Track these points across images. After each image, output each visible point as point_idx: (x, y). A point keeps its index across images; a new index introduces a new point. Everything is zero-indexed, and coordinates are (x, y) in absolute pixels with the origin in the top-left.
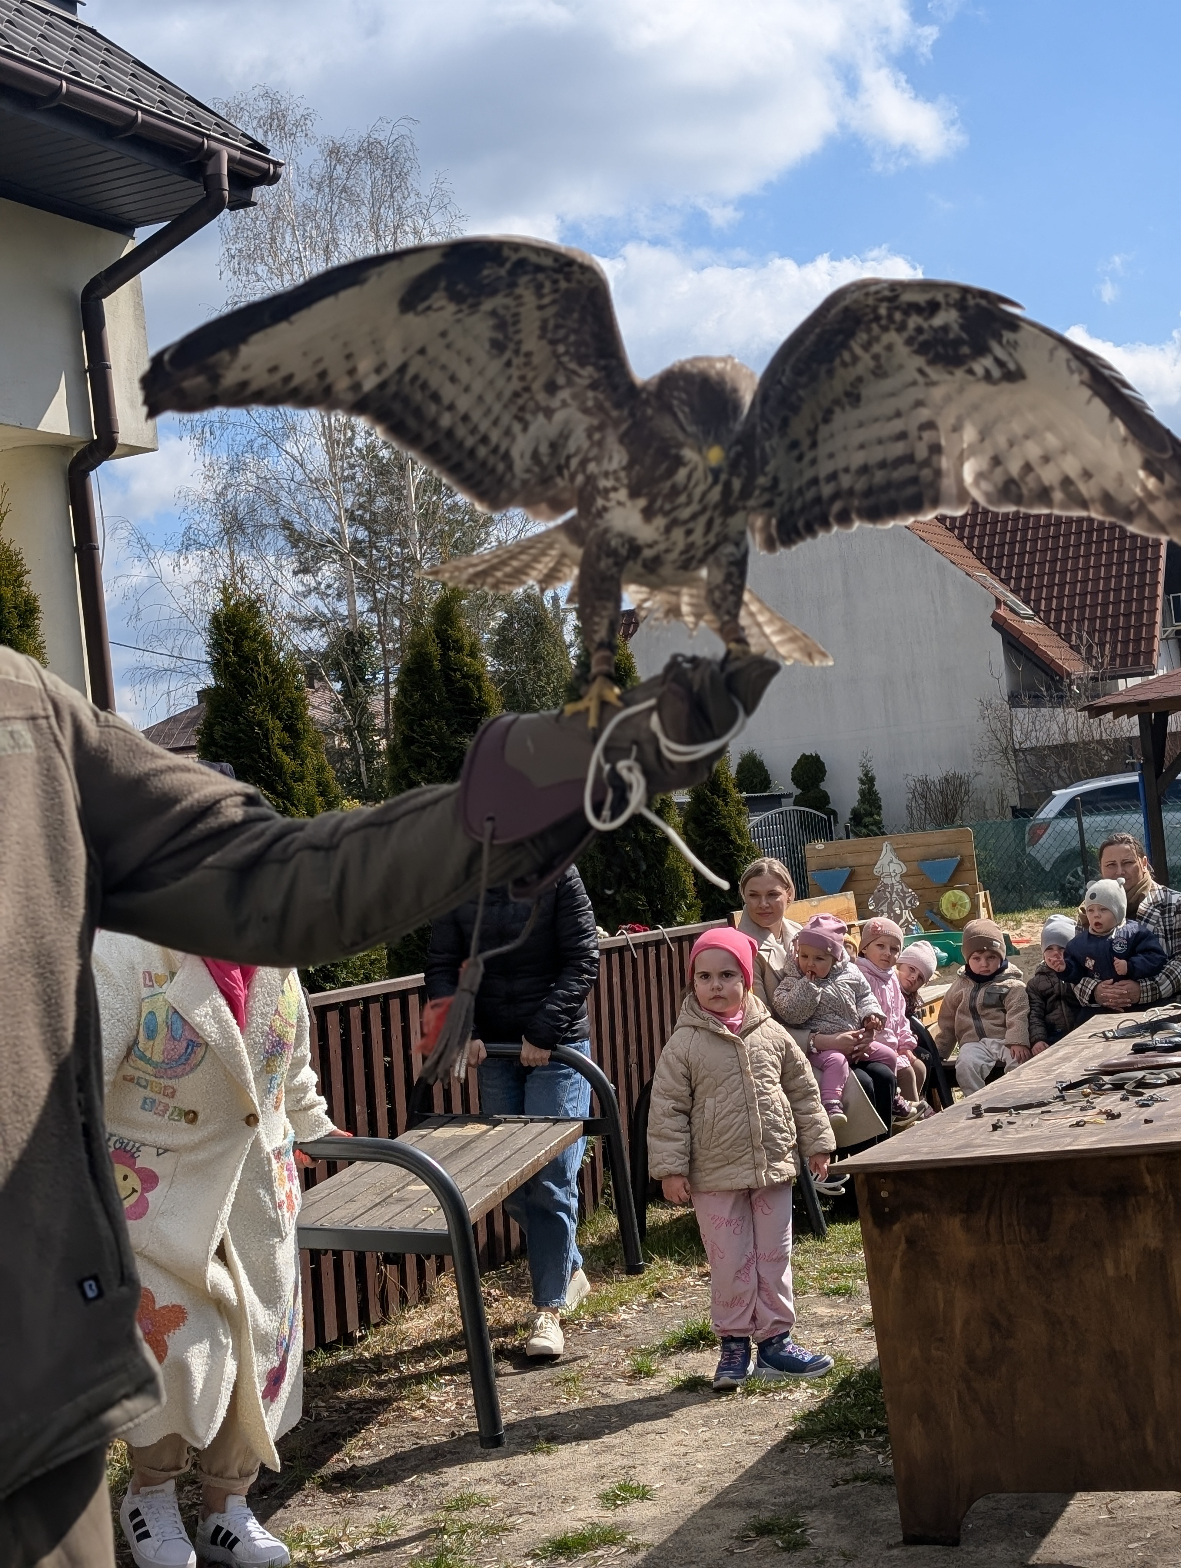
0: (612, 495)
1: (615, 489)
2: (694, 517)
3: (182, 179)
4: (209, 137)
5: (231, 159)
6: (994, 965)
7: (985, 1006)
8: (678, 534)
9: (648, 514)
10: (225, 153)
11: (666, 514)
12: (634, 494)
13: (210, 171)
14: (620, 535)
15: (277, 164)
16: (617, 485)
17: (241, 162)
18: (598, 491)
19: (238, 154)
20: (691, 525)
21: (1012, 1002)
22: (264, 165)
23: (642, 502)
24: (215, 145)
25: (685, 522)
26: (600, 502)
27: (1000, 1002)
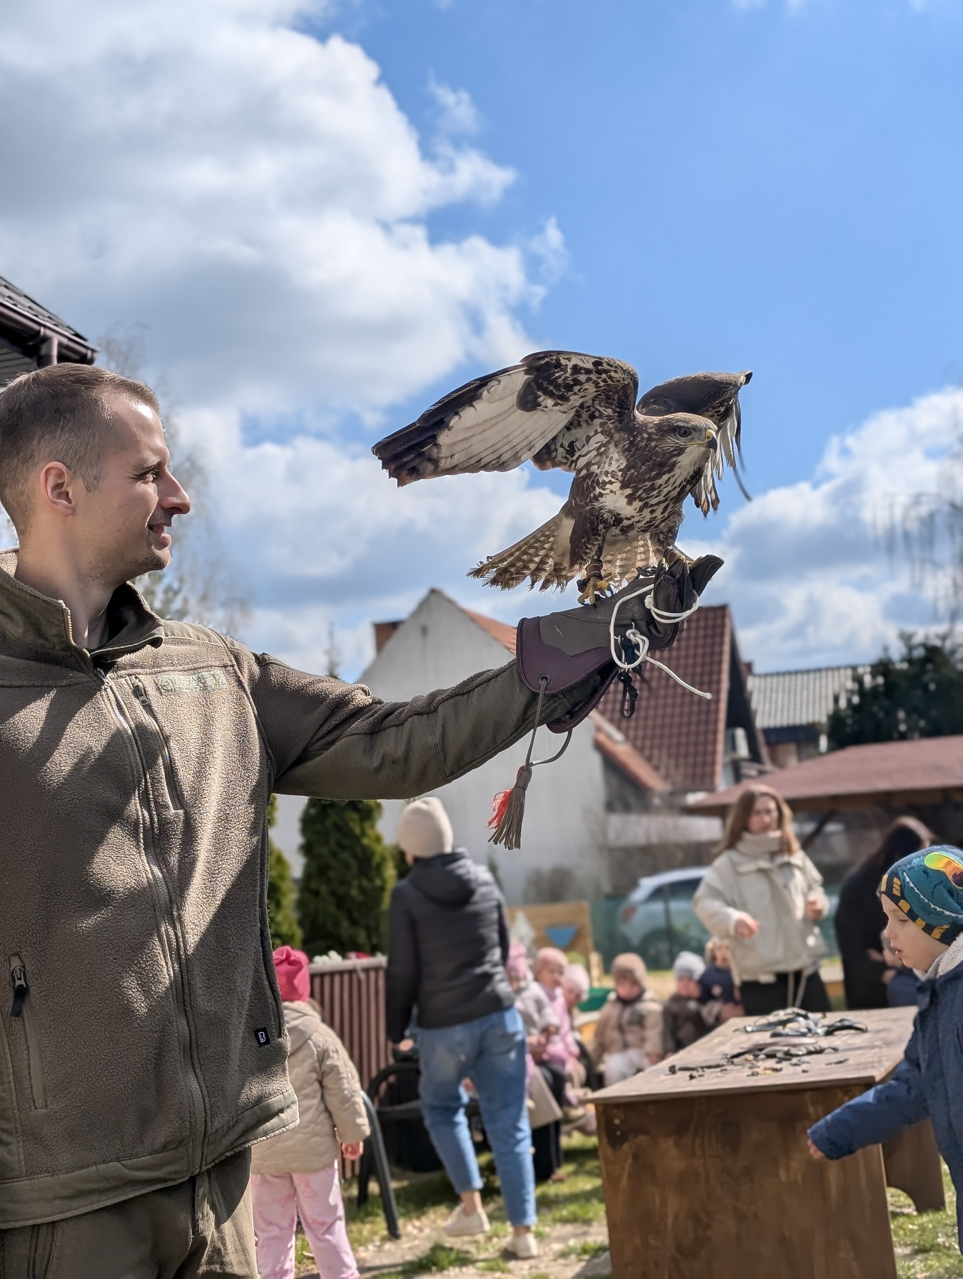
0: (608, 486)
1: (611, 483)
2: (658, 504)
3: (21, 356)
4: (45, 326)
5: (60, 345)
6: (635, 991)
7: (631, 1023)
8: (646, 513)
9: (631, 499)
10: (56, 340)
11: (641, 500)
12: (624, 486)
13: (43, 351)
14: (610, 512)
15: (93, 351)
16: (613, 480)
17: (67, 348)
18: (598, 483)
19: (65, 341)
20: (655, 508)
21: (650, 1021)
22: (83, 350)
23: (628, 491)
24: (49, 333)
25: (652, 505)
26: (598, 490)
27: (640, 1021)
